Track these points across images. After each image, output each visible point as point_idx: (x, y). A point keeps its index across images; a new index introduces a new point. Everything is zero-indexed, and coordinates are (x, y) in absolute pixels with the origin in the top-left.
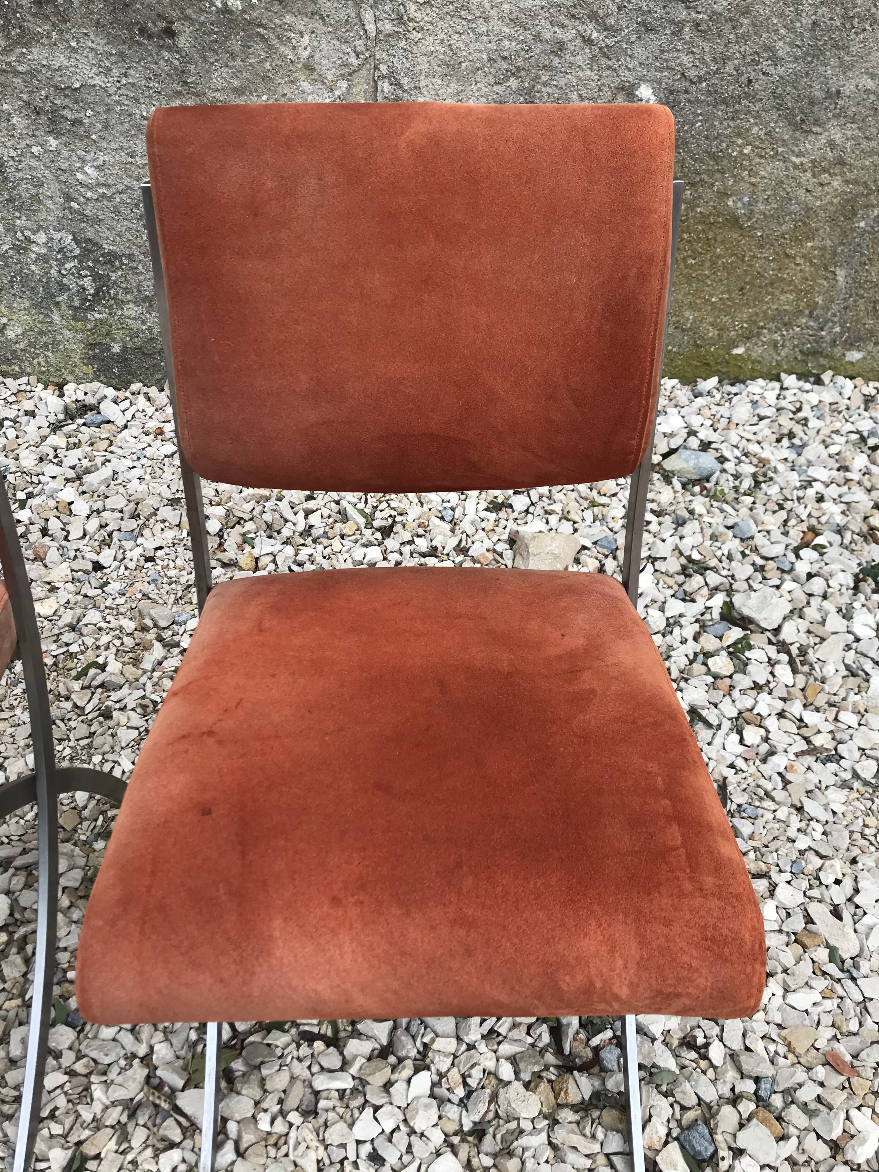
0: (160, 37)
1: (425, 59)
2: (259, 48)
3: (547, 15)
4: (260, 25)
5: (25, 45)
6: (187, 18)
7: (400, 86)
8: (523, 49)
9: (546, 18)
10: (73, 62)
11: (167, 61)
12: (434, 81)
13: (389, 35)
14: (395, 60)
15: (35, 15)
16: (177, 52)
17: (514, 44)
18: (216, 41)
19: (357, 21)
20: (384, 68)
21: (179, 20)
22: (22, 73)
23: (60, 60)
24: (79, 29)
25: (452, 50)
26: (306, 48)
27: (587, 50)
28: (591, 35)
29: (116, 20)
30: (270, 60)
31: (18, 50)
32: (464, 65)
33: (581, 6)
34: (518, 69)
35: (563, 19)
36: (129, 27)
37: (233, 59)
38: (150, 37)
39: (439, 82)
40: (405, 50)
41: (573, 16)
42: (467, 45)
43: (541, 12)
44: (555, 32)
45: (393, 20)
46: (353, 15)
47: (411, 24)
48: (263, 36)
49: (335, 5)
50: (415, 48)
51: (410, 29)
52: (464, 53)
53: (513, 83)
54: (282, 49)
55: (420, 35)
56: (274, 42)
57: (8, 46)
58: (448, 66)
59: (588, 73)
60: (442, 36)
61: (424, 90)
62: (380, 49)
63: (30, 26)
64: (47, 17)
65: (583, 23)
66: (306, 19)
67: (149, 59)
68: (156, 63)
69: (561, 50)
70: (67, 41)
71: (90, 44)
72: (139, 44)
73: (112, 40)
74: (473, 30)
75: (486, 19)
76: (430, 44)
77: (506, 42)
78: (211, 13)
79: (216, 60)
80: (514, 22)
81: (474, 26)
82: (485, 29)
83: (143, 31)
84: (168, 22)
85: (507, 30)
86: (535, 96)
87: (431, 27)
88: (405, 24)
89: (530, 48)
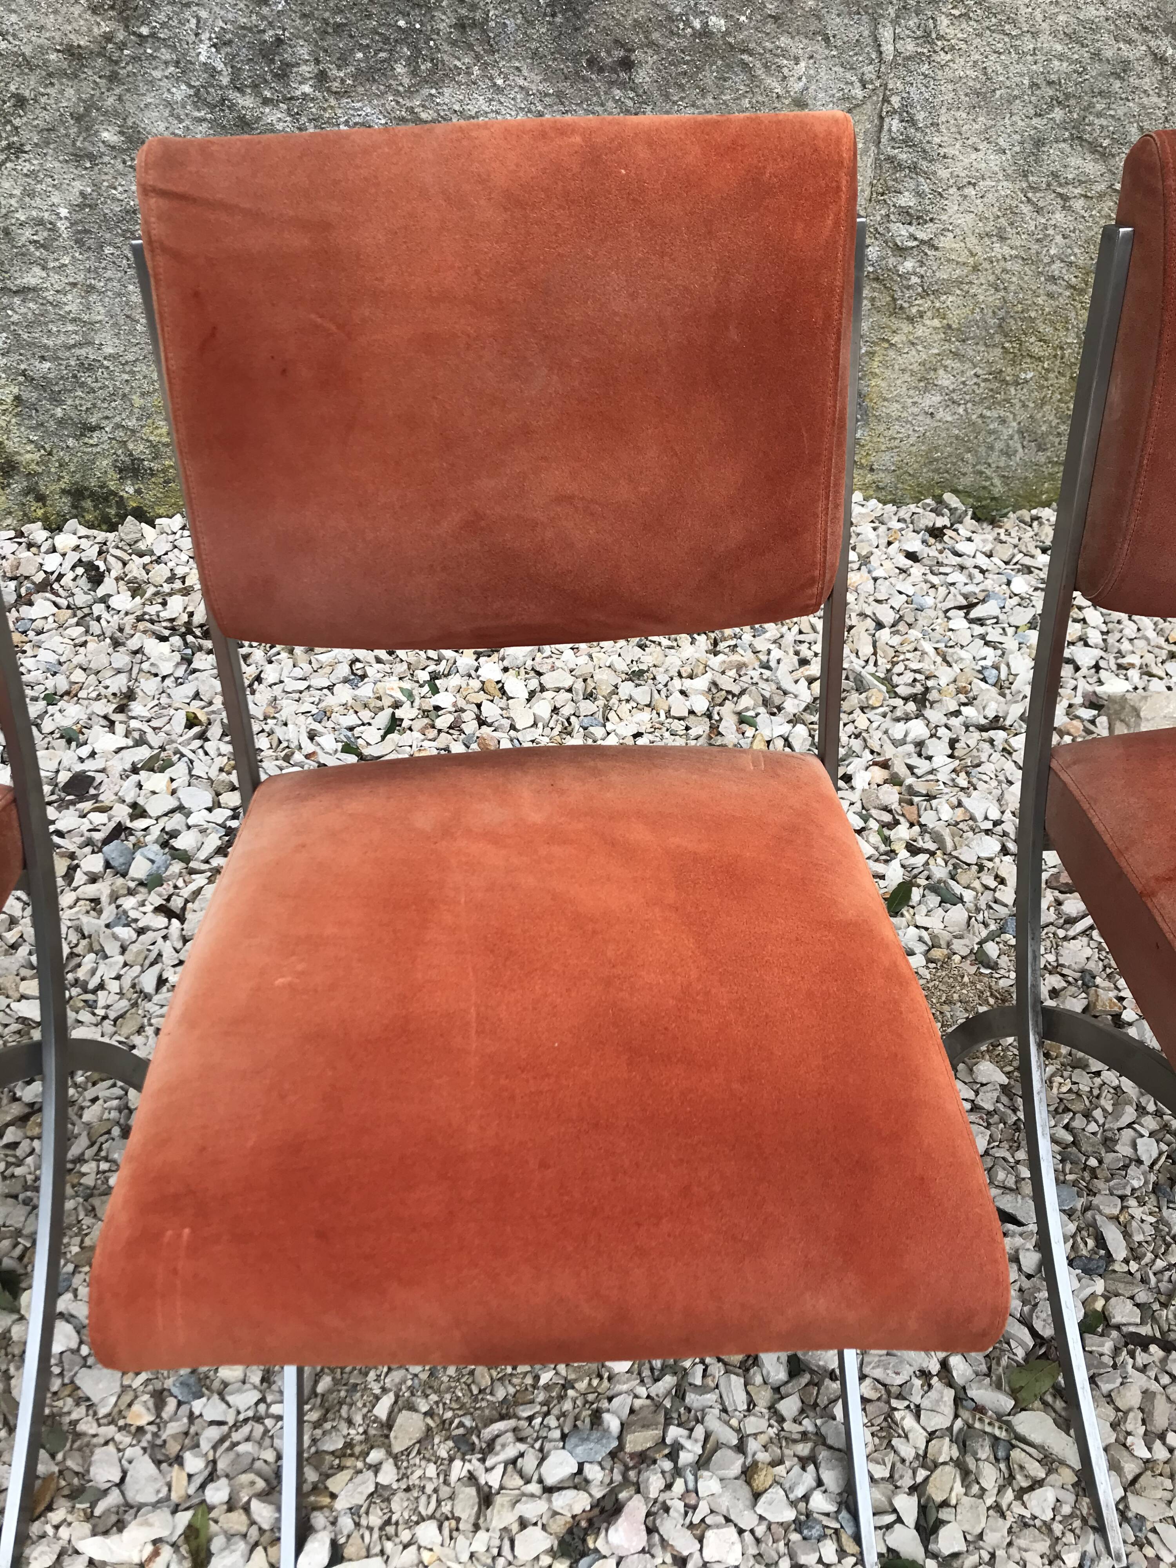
0: (613, 70)
1: (950, 87)
2: (739, 80)
3: (1112, 27)
4: (743, 51)
5: (436, 85)
6: (652, 44)
7: (912, 122)
8: (1075, 71)
9: (1109, 32)
10: (495, 106)
11: (616, 101)
12: (957, 114)
13: (909, 58)
14: (913, 90)
15: (454, 43)
16: (632, 89)
17: (1065, 64)
18: (685, 73)
19: (870, 40)
20: (895, 101)
21: (641, 46)
22: (426, 122)
23: (479, 103)
24: (510, 61)
25: (985, 74)
26: (800, 79)
27: (1157, 71)
28: (1165, 52)
29: (560, 50)
30: (750, 95)
31: (425, 92)
32: (998, 93)
33: (1156, 16)
34: (1067, 96)
35: (1133, 34)
36: (575, 58)
37: (704, 97)
38: (601, 70)
39: (964, 115)
40: (926, 76)
41: (1145, 29)
42: (1006, 67)
43: (1106, 24)
44: (1119, 49)
45: (916, 38)
46: (866, 33)
47: (939, 43)
48: (747, 64)
49: (846, 21)
50: (940, 73)
51: (937, 49)
52: (1001, 78)
53: (1058, 114)
54: (769, 81)
55: (949, 57)
56: (759, 72)
57: (413, 85)
58: (978, 94)
59: (1155, 99)
60: (977, 57)
61: (943, 128)
62: (896, 76)
63: (446, 58)
64: (470, 47)
65: (1157, 37)
66: (805, 41)
67: (595, 99)
68: (602, 105)
69: (1124, 71)
70: (491, 78)
71: (521, 82)
72: (585, 80)
73: (549, 75)
74: (1015, 47)
75: (1035, 35)
76: (960, 67)
77: (1056, 63)
78: (685, 36)
79: (682, 99)
80: (1071, 37)
81: (1018, 43)
82: (1031, 47)
83: (592, 63)
84: (626, 51)
85: (1059, 47)
86: (1084, 130)
87: (964, 46)
88: (932, 43)
89: (1085, 69)
